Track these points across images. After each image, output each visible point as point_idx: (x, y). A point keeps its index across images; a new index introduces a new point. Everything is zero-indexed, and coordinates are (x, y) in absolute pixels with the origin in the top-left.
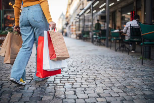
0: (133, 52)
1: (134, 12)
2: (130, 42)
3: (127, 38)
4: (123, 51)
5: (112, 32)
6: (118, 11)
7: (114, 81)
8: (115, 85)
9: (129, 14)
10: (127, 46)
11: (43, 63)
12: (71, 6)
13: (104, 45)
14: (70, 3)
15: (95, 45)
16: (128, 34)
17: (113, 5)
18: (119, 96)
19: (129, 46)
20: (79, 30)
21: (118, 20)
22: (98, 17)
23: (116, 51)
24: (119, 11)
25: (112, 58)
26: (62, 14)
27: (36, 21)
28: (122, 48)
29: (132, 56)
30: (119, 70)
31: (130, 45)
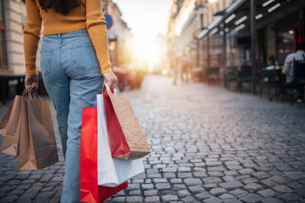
0: (299, 101)
1: (299, 30)
2: (294, 85)
3: (289, 80)
4: (283, 100)
5: (263, 69)
6: (269, 28)
7: (274, 136)
8: (276, 139)
9: (291, 32)
10: (289, 91)
11: (99, 170)
12: (177, 18)
13: (248, 91)
14: (174, 14)
15: (233, 91)
16: (291, 73)
17: (261, 18)
18: (283, 148)
19: (293, 93)
20: (198, 66)
21: (271, 43)
22: (233, 40)
23: (271, 100)
24: (272, 28)
25: (266, 111)
26: (160, 34)
27: (83, 68)
28: (281, 96)
29: (299, 107)
30: (279, 126)
31: (295, 91)
